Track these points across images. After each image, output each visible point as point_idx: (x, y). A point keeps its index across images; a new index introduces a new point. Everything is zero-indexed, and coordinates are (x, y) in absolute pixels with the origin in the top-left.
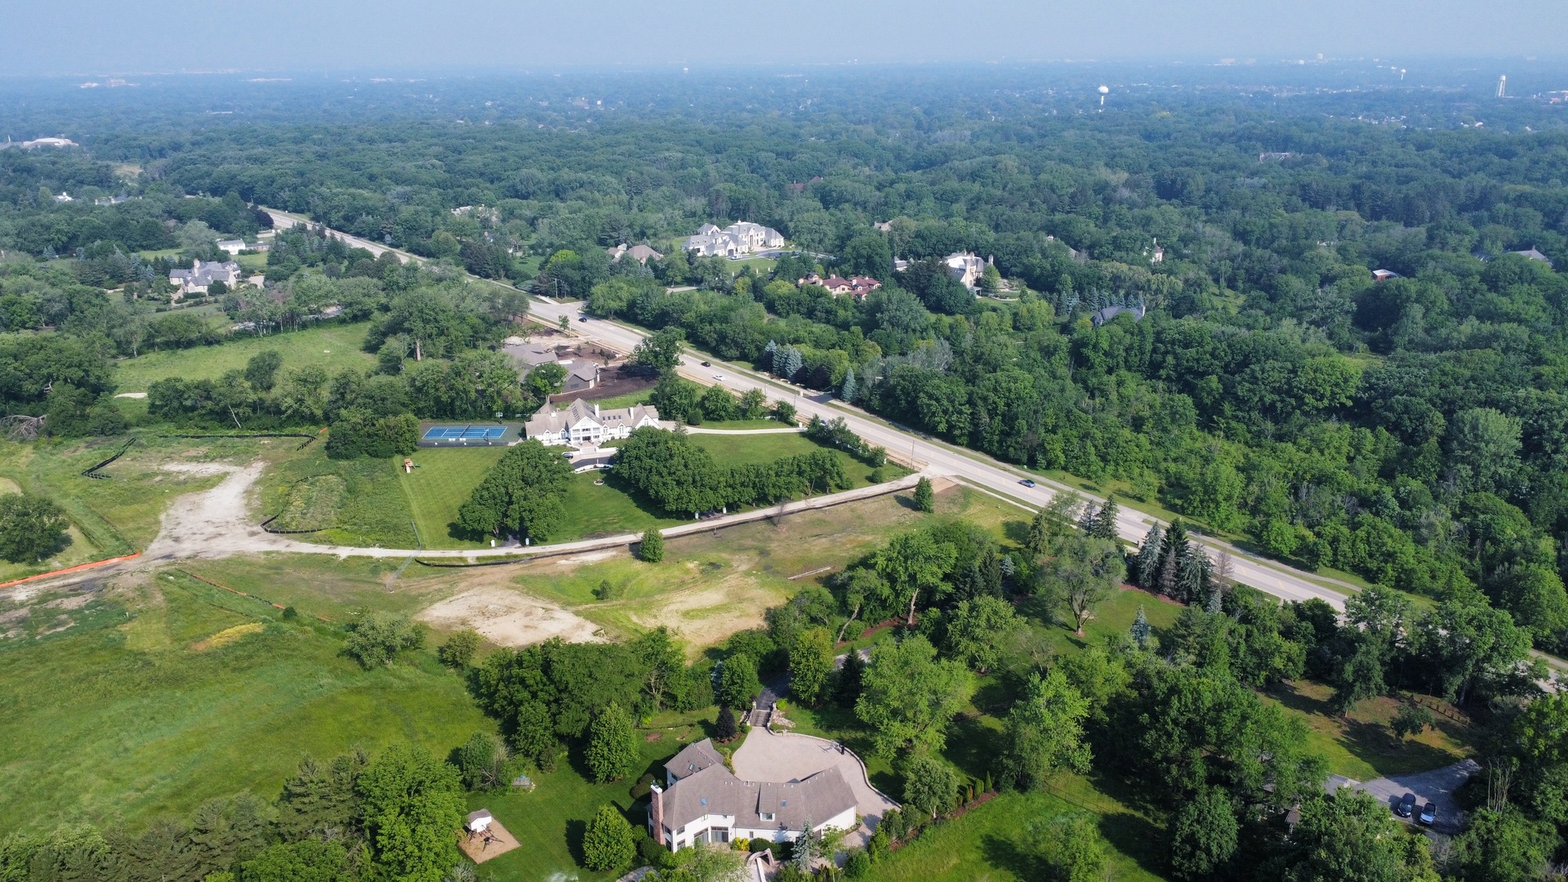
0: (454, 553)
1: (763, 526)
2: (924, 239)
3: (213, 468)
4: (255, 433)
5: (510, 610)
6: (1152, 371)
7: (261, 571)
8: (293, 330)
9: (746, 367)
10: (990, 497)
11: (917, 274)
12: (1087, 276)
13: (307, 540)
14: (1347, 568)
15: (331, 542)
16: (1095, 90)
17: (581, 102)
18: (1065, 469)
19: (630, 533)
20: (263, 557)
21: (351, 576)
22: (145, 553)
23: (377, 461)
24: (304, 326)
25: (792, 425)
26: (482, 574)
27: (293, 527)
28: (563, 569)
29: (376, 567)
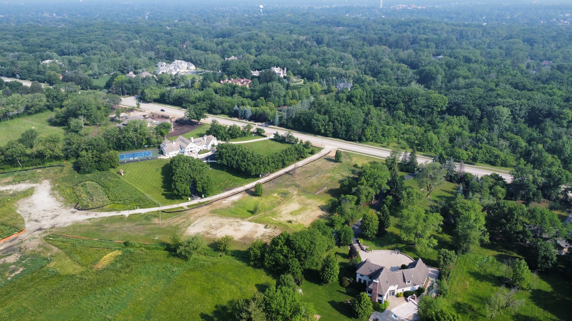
0: (175, 206)
1: (287, 176)
2: (258, 63)
3: (23, 186)
4: (31, 168)
5: (222, 225)
6: (377, 104)
7: (94, 228)
8: (7, 120)
9: (226, 117)
10: (356, 154)
11: (265, 76)
12: (323, 73)
13: (103, 211)
14: (483, 162)
15: (116, 210)
16: (259, 7)
17: (46, 15)
18: (372, 141)
19: (240, 186)
20: (88, 222)
21: (138, 222)
22: (26, 229)
23: (104, 172)
24: (12, 118)
25: (265, 136)
26: (196, 213)
27: (91, 206)
28: (227, 205)
29: (147, 217)
